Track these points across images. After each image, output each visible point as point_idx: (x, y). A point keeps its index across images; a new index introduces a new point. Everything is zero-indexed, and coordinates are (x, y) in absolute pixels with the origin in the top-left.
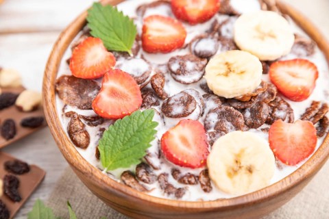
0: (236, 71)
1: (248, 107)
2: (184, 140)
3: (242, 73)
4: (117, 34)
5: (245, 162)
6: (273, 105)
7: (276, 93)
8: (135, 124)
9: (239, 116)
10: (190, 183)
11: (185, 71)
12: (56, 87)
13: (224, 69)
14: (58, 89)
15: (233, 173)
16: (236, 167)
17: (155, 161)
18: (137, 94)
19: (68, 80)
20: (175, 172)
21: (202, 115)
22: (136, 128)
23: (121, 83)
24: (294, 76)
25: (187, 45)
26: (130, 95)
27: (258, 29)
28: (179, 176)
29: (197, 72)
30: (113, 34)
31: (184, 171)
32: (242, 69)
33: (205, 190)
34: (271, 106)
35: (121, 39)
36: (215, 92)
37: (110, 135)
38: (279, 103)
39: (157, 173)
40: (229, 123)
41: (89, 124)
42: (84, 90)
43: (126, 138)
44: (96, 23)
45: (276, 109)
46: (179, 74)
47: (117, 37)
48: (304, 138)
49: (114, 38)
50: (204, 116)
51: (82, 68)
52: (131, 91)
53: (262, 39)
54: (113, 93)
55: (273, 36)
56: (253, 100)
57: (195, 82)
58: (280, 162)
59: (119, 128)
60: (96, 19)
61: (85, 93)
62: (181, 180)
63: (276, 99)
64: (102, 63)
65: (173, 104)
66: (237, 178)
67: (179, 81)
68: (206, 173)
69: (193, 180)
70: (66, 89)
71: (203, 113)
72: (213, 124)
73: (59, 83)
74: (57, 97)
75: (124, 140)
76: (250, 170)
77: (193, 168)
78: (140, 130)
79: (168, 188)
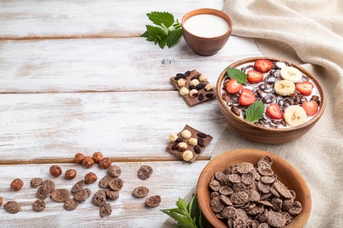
2: (274, 110)
5: (297, 115)
7: (300, 93)
8: (257, 106)
10: (279, 124)
11: (267, 88)
13: (281, 86)
15: (293, 119)
17: (265, 117)
20: (273, 122)
23: (248, 93)
24: (305, 87)
25: (264, 80)
26: (251, 96)
27: (288, 73)
29: (271, 88)
31: (276, 121)
34: (300, 98)
38: (302, 97)
39: (267, 122)
40: (288, 104)
45: (302, 99)
46: (265, 90)
48: (313, 107)
49: (239, 79)
53: (291, 76)
54: (246, 96)
55: (295, 75)
56: (293, 96)
57: (271, 92)
58: (308, 115)
59: (251, 108)
62: (276, 123)
63: (300, 96)
64: (238, 87)
65: (266, 99)
66: (295, 121)
67: (265, 92)
68: (284, 120)
72: (282, 104)
74: (223, 100)
75: (254, 111)
76: (299, 118)
77: (278, 119)
78: (259, 108)
79: (272, 126)
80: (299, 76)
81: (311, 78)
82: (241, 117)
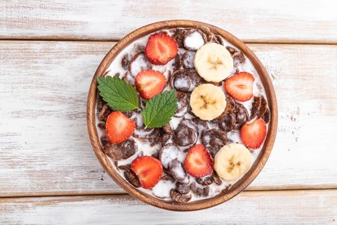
0: (210, 102)
3: (214, 103)
5: (235, 162)
10: (209, 184)
13: (202, 103)
14: (107, 153)
16: (231, 166)
25: (168, 83)
27: (209, 61)
28: (201, 182)
32: (213, 99)
33: (218, 184)
35: (128, 101)
36: (201, 118)
40: (217, 139)
47: (125, 101)
48: (260, 130)
53: (215, 68)
55: (220, 63)
64: (128, 128)
68: (215, 173)
69: (210, 182)
70: (111, 151)
72: (208, 142)
76: (239, 164)
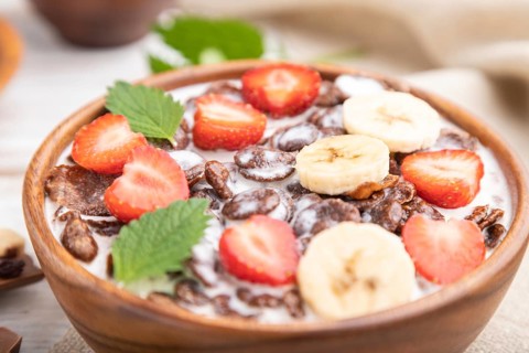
0: (346, 155)
1: (368, 207)
2: (259, 243)
3: (356, 157)
4: (152, 119)
5: (363, 272)
6: (408, 207)
7: (413, 192)
8: (176, 216)
9: (352, 211)
10: (268, 305)
11: (262, 161)
12: (46, 183)
13: (327, 155)
14: (49, 186)
15: (342, 288)
16: (347, 279)
17: (208, 273)
18: (180, 183)
19: (67, 174)
20: (241, 294)
21: (289, 221)
22: (177, 223)
23: (155, 165)
24: (442, 169)
25: (267, 140)
26: (169, 183)
27: (381, 111)
28: (249, 297)
29: (282, 164)
30: (146, 118)
31: (258, 290)
32: (356, 153)
33: (294, 315)
34: (406, 210)
35: (158, 124)
37: (132, 234)
38: (419, 204)
39: (211, 293)
41: (98, 232)
42: (93, 191)
43: (159, 238)
44: (120, 104)
45: (415, 212)
46: (253, 167)
47: (151, 121)
48: (463, 245)
49: (147, 123)
50: (293, 221)
51: (91, 153)
52: (171, 178)
53: (389, 122)
54: (141, 179)
55: (407, 121)
56: (375, 197)
57: (278, 179)
58: (423, 280)
59: (147, 223)
60: (119, 99)
61: (95, 195)
62: (254, 302)
63: (412, 201)
64: (125, 146)
65: (241, 201)
66: (349, 296)
67: (253, 178)
68: (296, 292)
69: (272, 302)
70: (63, 186)
71: (291, 218)
73: (51, 178)
74: (47, 200)
75: (156, 239)
76: (371, 285)
77: (271, 282)
78: (184, 225)
79: (230, 312)
80: (424, 129)
81: (486, 141)
82: (97, 268)
